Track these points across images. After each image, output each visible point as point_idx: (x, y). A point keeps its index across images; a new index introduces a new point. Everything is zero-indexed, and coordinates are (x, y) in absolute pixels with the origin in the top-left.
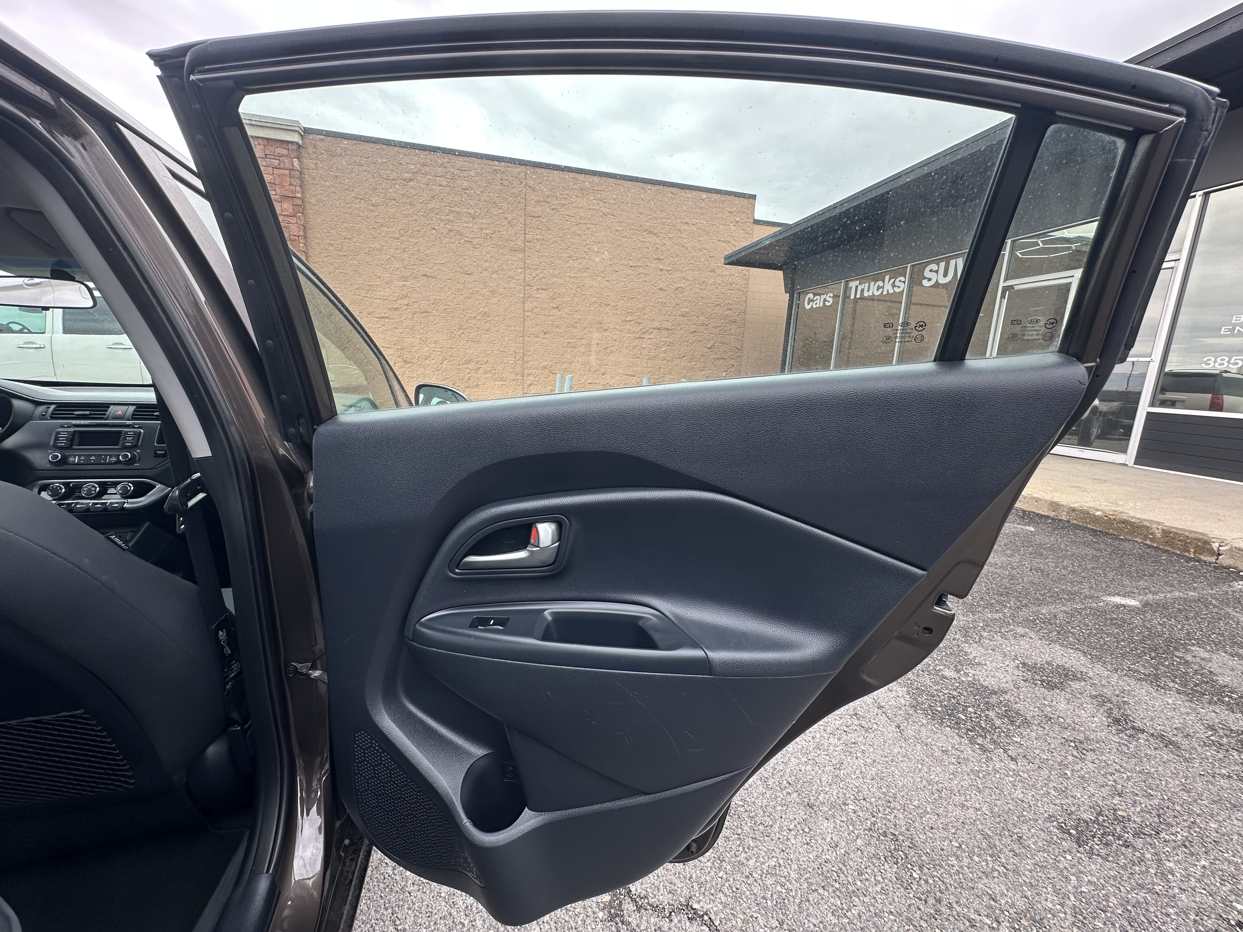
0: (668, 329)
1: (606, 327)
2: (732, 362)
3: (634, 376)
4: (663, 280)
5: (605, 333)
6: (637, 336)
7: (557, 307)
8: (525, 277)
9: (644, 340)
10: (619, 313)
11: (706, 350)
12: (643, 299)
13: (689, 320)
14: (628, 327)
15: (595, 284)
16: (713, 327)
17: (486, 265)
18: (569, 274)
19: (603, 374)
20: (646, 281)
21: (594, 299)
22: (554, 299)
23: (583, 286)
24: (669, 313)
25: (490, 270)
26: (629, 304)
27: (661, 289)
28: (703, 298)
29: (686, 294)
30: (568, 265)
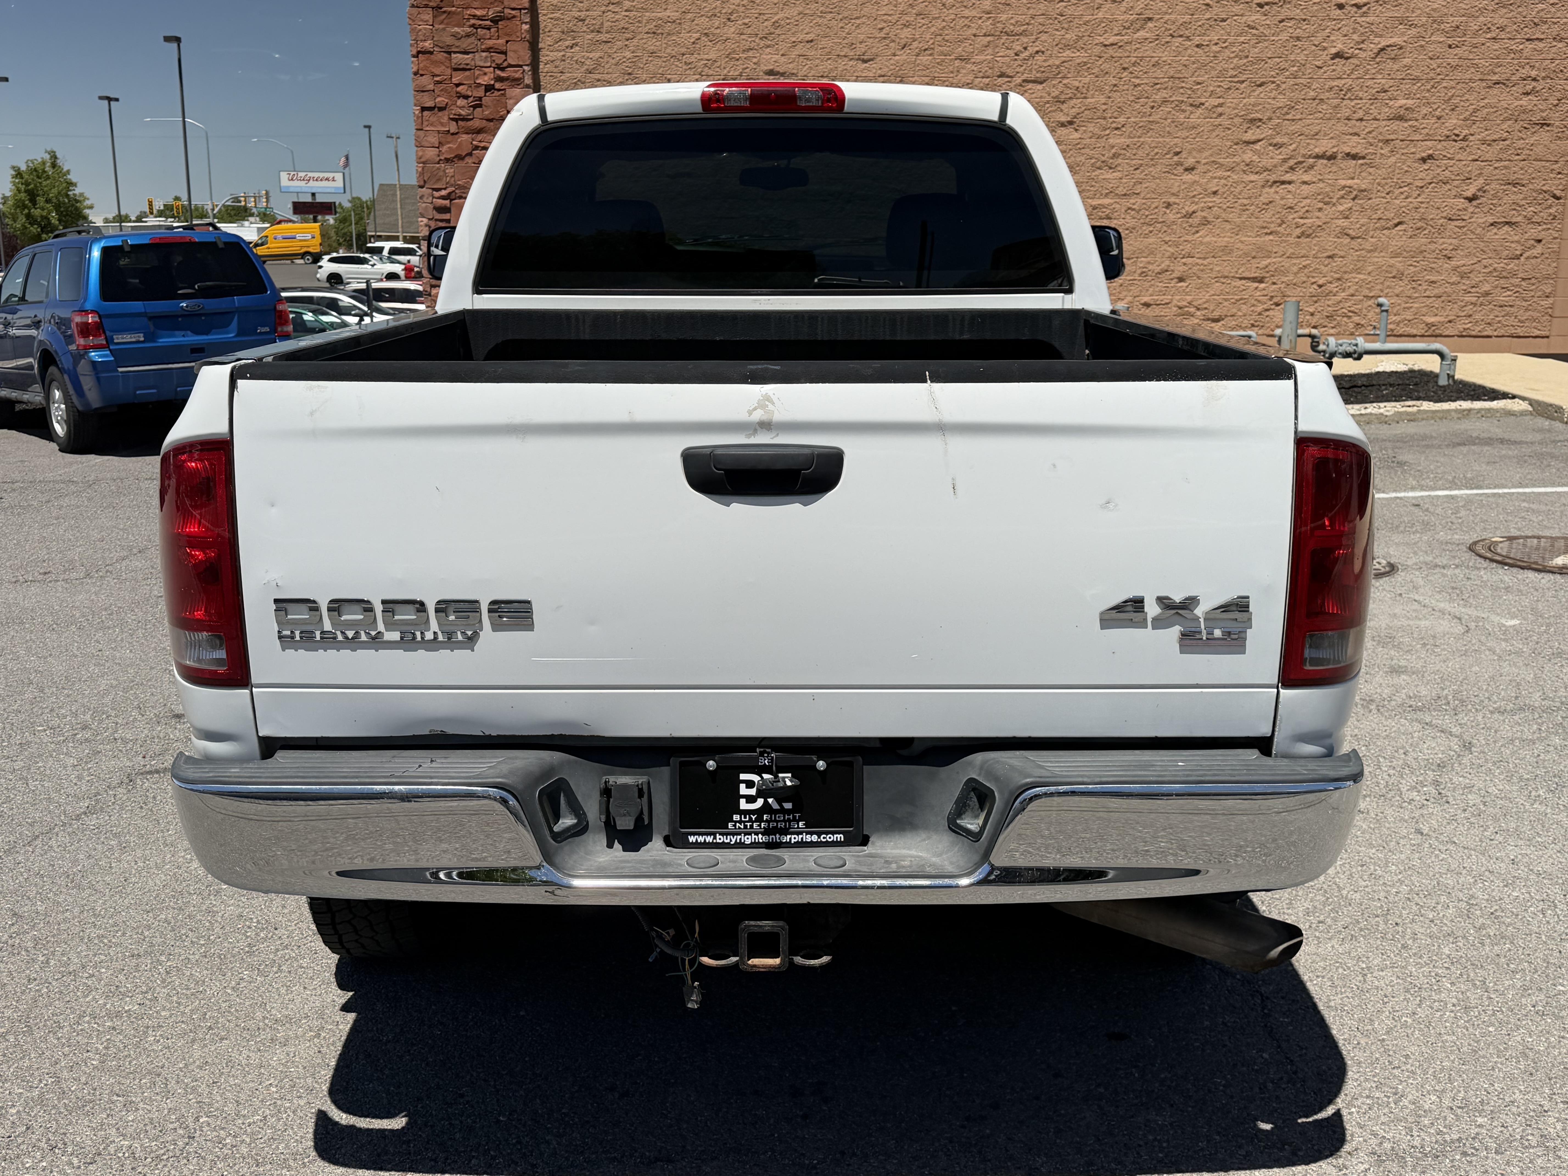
0: (1355, 157)
1: (1191, 161)
2: (1534, 232)
3: (1261, 280)
4: (1345, 30)
5: (1188, 177)
6: (1273, 177)
7: (1071, 123)
8: (994, 55)
9: (1289, 187)
10: (1227, 123)
11: (1461, 203)
12: (1291, 82)
13: (1416, 130)
14: (1248, 156)
15: (1165, 55)
16: (1484, 142)
17: (906, 33)
18: (1102, 39)
19: (1181, 279)
20: (1298, 39)
21: (1164, 94)
22: (1063, 102)
23: (1134, 65)
24: (1360, 114)
25: (915, 44)
26: (1252, 100)
27: (1338, 55)
28: (1455, 68)
29: (1406, 61)
30: (1100, 15)
